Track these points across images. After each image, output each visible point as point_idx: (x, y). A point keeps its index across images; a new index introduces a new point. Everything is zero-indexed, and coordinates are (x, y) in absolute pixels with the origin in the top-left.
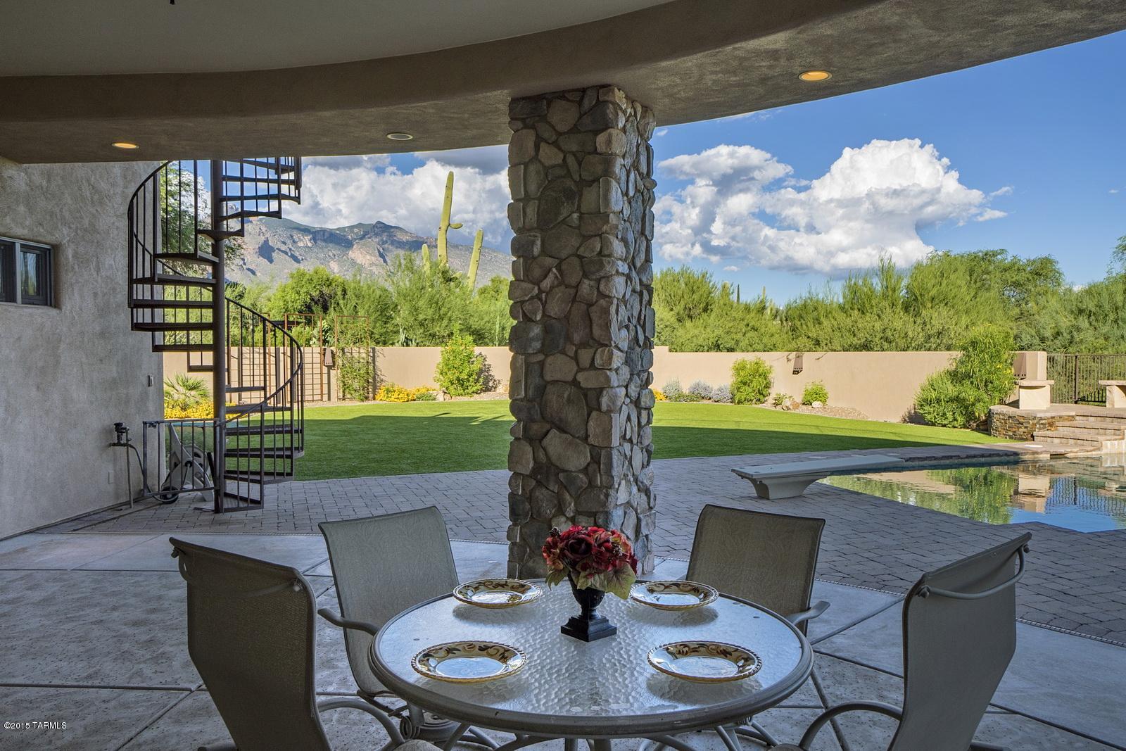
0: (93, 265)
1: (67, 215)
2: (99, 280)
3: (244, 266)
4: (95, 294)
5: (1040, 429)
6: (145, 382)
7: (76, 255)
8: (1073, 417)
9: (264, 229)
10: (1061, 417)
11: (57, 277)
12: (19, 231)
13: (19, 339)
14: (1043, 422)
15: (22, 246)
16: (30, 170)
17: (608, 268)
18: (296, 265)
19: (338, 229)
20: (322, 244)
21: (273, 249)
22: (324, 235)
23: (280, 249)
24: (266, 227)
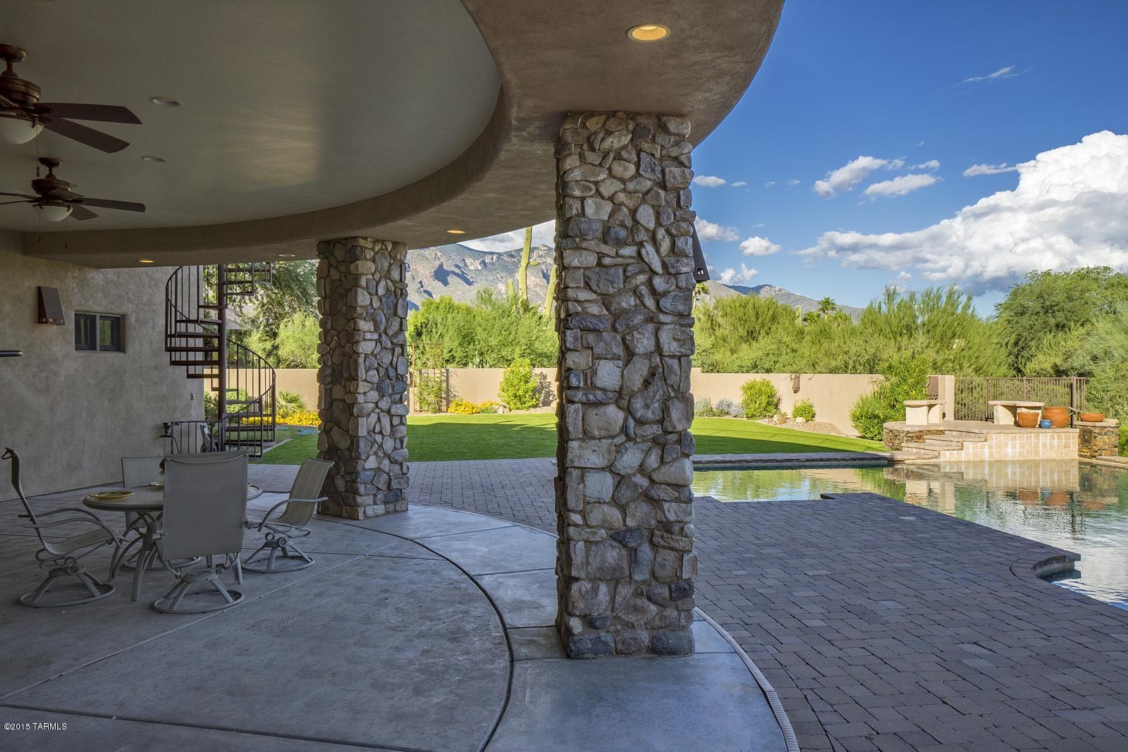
0: (150, 325)
1: (131, 296)
2: (154, 334)
3: (421, 289)
4: (151, 343)
5: (907, 441)
6: (189, 397)
7: (137, 320)
8: (942, 431)
9: (439, 254)
10: (929, 431)
11: (124, 336)
12: (98, 308)
13: (97, 372)
14: (911, 435)
15: (101, 316)
16: (105, 272)
17: (357, 337)
18: (468, 287)
19: (505, 253)
20: (491, 267)
21: (448, 273)
22: (492, 259)
23: (454, 273)
24: (441, 252)
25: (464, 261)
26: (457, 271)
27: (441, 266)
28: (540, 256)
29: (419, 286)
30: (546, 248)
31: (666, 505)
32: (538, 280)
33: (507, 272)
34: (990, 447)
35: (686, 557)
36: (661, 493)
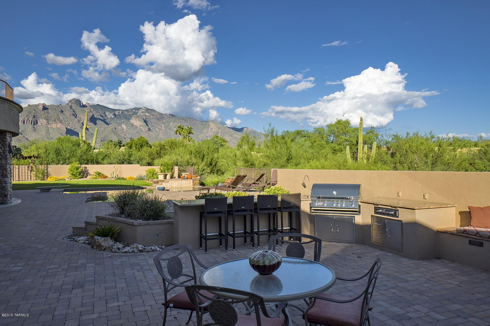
18: (107, 126)
19: (125, 110)
20: (118, 116)
21: (96, 119)
22: (119, 113)
23: (99, 119)
24: (93, 109)
25: (105, 113)
26: (101, 118)
27: (93, 115)
28: (143, 112)
29: (82, 125)
30: (146, 108)
31: (3, 184)
32: (141, 123)
33: (126, 119)
34: (169, 184)
35: (6, 191)
36: (2, 182)
